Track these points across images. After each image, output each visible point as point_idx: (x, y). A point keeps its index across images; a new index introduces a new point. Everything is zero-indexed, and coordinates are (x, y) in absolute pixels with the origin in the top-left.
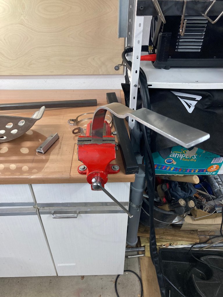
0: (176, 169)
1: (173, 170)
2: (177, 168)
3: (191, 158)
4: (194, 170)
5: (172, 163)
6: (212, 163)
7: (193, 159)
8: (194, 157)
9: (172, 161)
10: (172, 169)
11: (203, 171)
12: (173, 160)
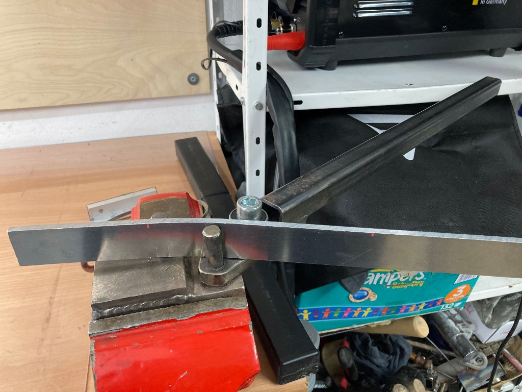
0: (376, 311)
1: (369, 315)
2: (378, 309)
3: (414, 279)
4: (417, 305)
5: (366, 298)
6: (456, 282)
7: (418, 281)
8: (420, 276)
9: (366, 293)
10: (366, 313)
11: (434, 304)
12: (370, 292)
